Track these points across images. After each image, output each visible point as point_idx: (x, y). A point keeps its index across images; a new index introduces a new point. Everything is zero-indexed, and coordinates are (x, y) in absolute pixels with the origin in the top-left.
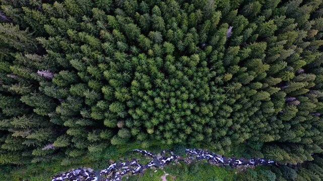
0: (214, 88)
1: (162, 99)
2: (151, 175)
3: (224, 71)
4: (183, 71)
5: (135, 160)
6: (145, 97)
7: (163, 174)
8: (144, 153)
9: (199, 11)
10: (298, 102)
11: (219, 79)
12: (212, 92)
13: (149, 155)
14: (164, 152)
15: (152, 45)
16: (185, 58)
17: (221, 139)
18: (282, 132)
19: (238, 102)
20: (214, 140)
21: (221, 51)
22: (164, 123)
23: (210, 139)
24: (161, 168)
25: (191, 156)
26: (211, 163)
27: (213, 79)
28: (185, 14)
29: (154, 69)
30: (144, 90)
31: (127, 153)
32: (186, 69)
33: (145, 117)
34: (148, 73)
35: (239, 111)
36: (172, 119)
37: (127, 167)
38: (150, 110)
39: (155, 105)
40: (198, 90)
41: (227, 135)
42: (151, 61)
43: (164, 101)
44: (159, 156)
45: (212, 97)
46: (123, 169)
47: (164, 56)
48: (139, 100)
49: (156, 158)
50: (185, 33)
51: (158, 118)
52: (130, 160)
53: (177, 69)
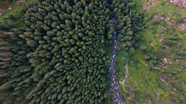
0: (82, 67)
1: (86, 90)
2: (120, 89)
3: (74, 62)
4: (74, 83)
5: (114, 96)
6: (85, 99)
7: (120, 83)
8: (111, 92)
9: (50, 79)
10: (87, 31)
11: (78, 65)
12: (83, 68)
13: (112, 89)
14: (110, 82)
15: (63, 98)
16: (69, 83)
17: (103, 61)
18: (100, 35)
19: (87, 56)
20: (104, 64)
21: (66, 66)
22: (96, 88)
23: (104, 66)
24: (117, 84)
25: (112, 70)
26: (116, 60)
27: (78, 67)
28: (51, 85)
29: (73, 97)
30: (82, 99)
31: (111, 100)
32: (73, 82)
33: (93, 98)
34: (75, 99)
35: (91, 54)
36: (95, 84)
37: (117, 99)
38: (90, 96)
39: (88, 94)
40: (82, 74)
41: (102, 58)
42: (70, 98)
43: (86, 89)
44: (112, 85)
45: (85, 68)
46: (118, 101)
47: (68, 92)
48: (86, 101)
49: (113, 86)
50: (58, 84)
51: (94, 91)
52: (114, 98)
53: (73, 86)
